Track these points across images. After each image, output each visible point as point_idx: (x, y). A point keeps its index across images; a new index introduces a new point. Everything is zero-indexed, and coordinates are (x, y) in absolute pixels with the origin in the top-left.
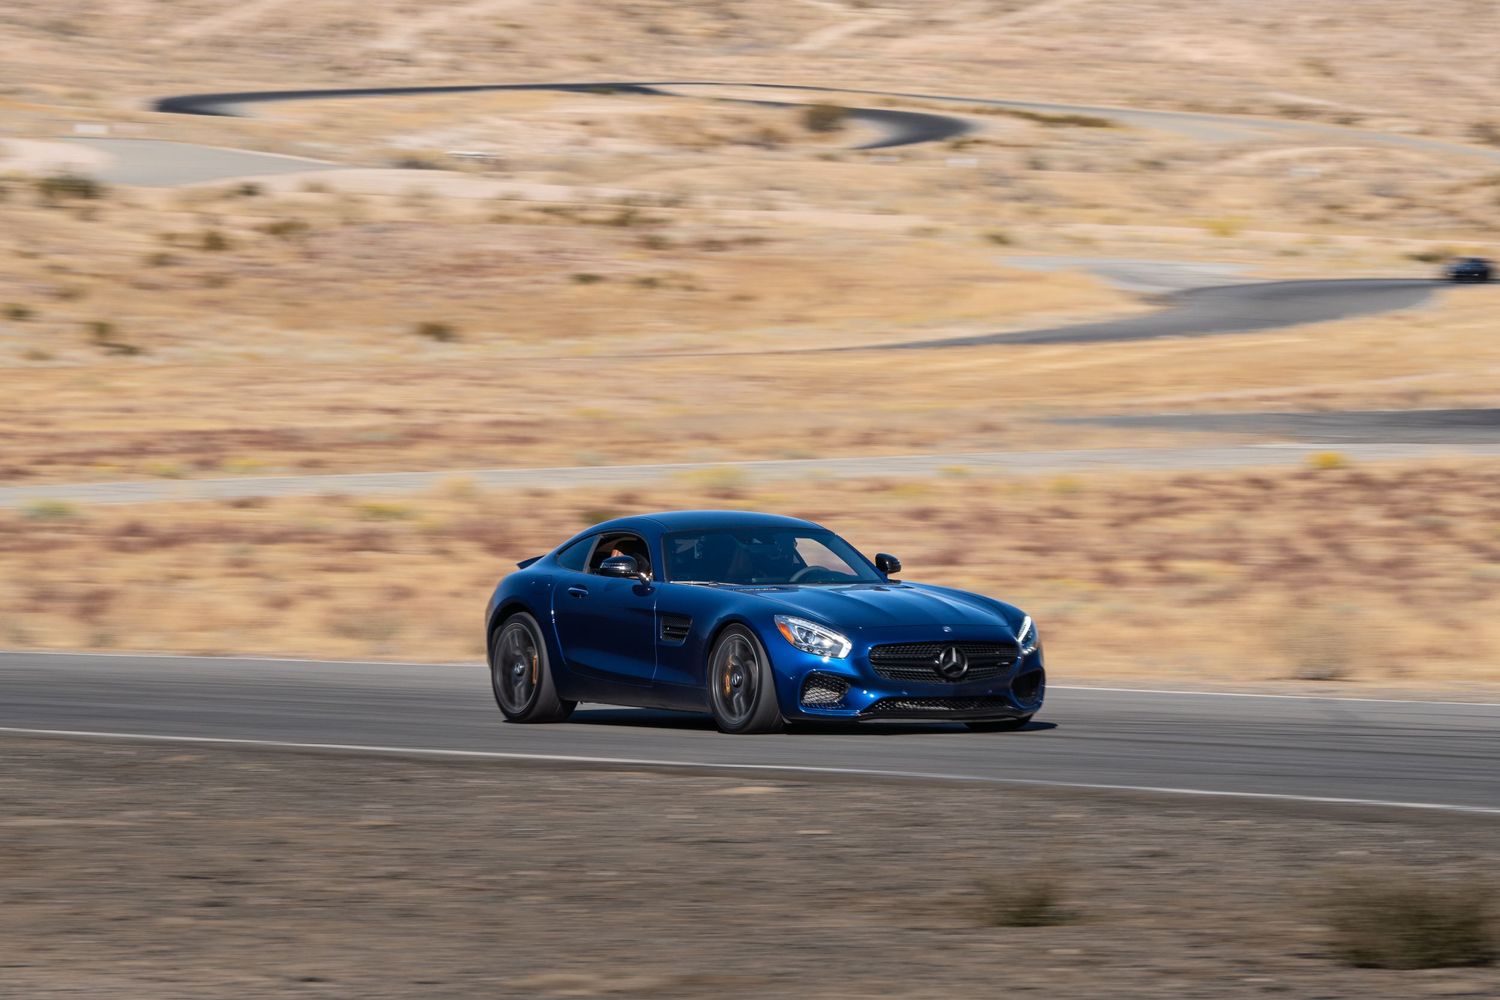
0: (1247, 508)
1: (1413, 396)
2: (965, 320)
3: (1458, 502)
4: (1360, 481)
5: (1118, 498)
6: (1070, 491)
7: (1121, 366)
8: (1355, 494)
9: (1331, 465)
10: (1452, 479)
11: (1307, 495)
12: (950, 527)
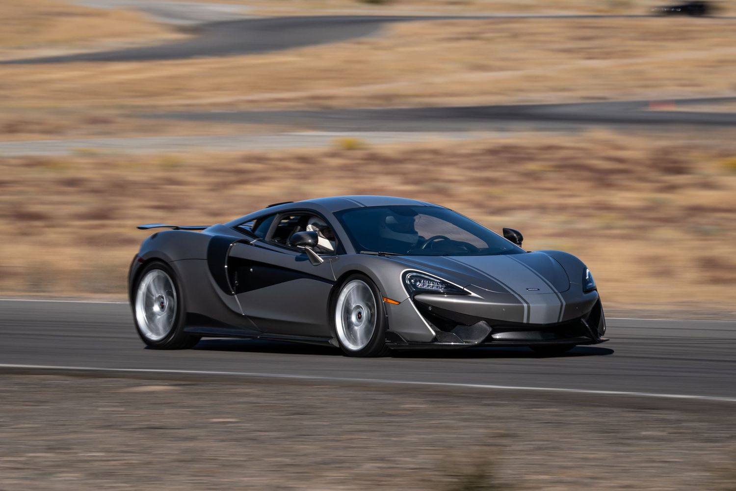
0: (304, 177)
1: (388, 97)
2: (53, 44)
3: (450, 172)
4: (374, 158)
5: (208, 171)
6: (173, 165)
7: (171, 77)
8: (375, 167)
9: (351, 147)
10: (438, 157)
11: (344, 168)
12: (95, 191)
